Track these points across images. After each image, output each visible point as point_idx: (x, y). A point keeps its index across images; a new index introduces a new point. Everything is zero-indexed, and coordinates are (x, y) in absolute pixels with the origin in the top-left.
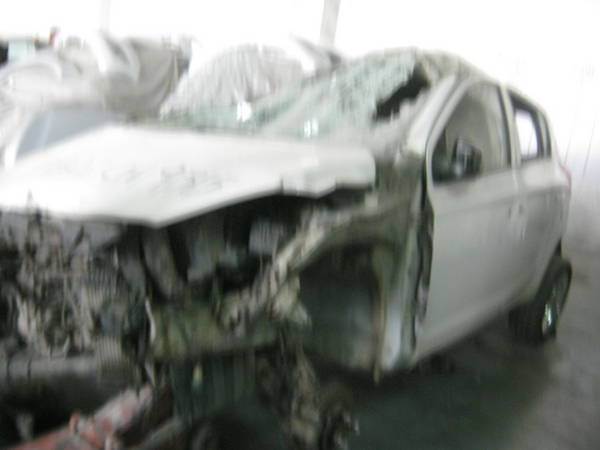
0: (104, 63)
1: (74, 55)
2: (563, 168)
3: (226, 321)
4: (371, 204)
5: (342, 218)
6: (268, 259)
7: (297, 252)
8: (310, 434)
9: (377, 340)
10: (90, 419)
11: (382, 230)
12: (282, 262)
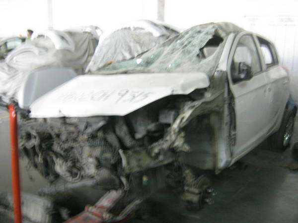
0: (58, 44)
1: (42, 42)
2: (284, 68)
3: (153, 155)
4: (208, 96)
5: (197, 103)
6: (169, 125)
7: (181, 121)
8: (195, 199)
9: (215, 156)
10: (94, 207)
11: (213, 106)
12: (176, 126)
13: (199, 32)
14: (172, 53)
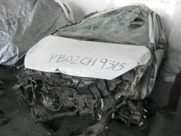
13: (130, 11)
14: (112, 22)
